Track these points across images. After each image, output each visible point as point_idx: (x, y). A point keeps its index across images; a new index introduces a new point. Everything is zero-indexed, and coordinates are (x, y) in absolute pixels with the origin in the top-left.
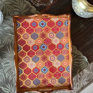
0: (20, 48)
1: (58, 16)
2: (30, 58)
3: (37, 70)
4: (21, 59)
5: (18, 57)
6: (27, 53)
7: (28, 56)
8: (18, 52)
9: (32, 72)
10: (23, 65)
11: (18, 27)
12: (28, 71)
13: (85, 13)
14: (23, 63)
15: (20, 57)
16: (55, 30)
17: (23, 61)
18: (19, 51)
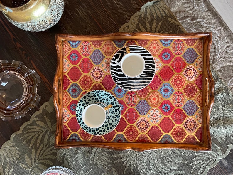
0: (120, 138)
1: (59, 61)
2: (140, 118)
3: (165, 107)
4: (141, 136)
5: (137, 142)
6: (129, 124)
7: (136, 122)
8: (126, 142)
9: (169, 116)
10: (154, 132)
11: (79, 138)
12: (166, 125)
13: (54, 5)
14: (149, 133)
15: (137, 138)
16: (87, 66)
17: (146, 133)
18: (125, 139)
